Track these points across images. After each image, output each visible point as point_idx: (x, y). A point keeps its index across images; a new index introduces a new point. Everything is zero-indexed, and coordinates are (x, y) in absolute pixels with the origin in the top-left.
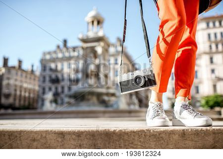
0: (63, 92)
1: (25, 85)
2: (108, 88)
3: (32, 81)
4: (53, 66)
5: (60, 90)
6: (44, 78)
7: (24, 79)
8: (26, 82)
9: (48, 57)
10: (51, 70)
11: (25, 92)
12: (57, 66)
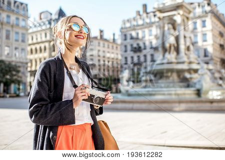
0: (145, 61)
1: (108, 55)
2: (190, 63)
3: (115, 51)
4: (134, 34)
5: (142, 59)
6: (126, 46)
7: (106, 49)
8: (108, 52)
9: (128, 25)
10: (132, 38)
11: (108, 62)
12: (138, 34)
